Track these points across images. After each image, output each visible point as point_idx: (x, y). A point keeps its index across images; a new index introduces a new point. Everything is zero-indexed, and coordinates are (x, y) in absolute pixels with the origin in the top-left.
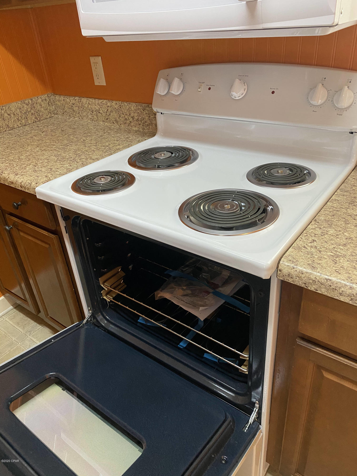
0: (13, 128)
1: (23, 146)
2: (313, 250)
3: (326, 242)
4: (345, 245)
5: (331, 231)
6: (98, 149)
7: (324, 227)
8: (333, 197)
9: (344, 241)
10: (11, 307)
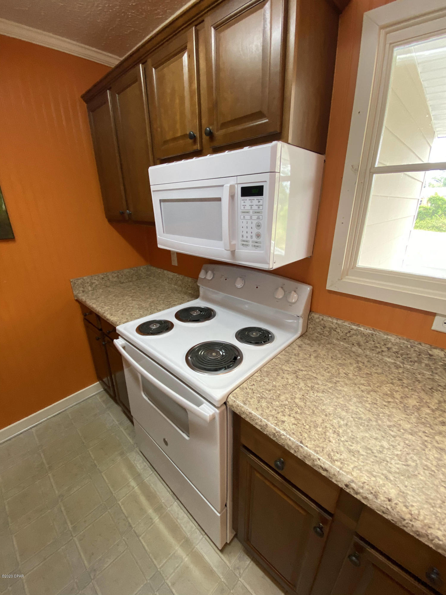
0: (123, 283)
1: (123, 296)
2: (250, 391)
3: (260, 387)
4: (270, 391)
5: (267, 380)
6: (163, 303)
7: (264, 376)
8: (279, 356)
9: (270, 387)
10: (102, 389)
